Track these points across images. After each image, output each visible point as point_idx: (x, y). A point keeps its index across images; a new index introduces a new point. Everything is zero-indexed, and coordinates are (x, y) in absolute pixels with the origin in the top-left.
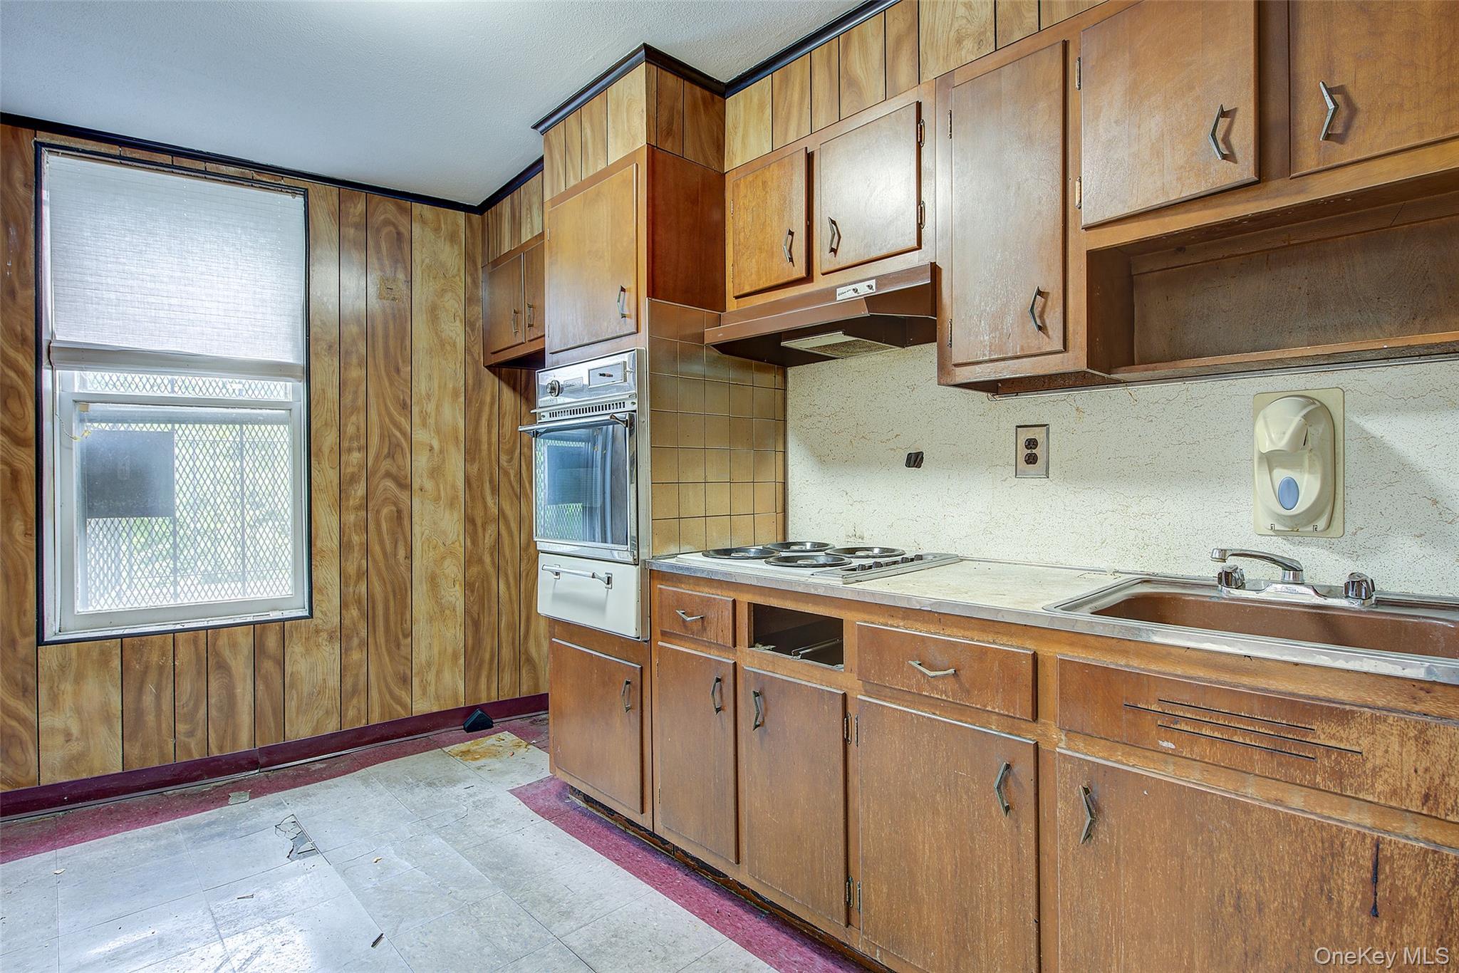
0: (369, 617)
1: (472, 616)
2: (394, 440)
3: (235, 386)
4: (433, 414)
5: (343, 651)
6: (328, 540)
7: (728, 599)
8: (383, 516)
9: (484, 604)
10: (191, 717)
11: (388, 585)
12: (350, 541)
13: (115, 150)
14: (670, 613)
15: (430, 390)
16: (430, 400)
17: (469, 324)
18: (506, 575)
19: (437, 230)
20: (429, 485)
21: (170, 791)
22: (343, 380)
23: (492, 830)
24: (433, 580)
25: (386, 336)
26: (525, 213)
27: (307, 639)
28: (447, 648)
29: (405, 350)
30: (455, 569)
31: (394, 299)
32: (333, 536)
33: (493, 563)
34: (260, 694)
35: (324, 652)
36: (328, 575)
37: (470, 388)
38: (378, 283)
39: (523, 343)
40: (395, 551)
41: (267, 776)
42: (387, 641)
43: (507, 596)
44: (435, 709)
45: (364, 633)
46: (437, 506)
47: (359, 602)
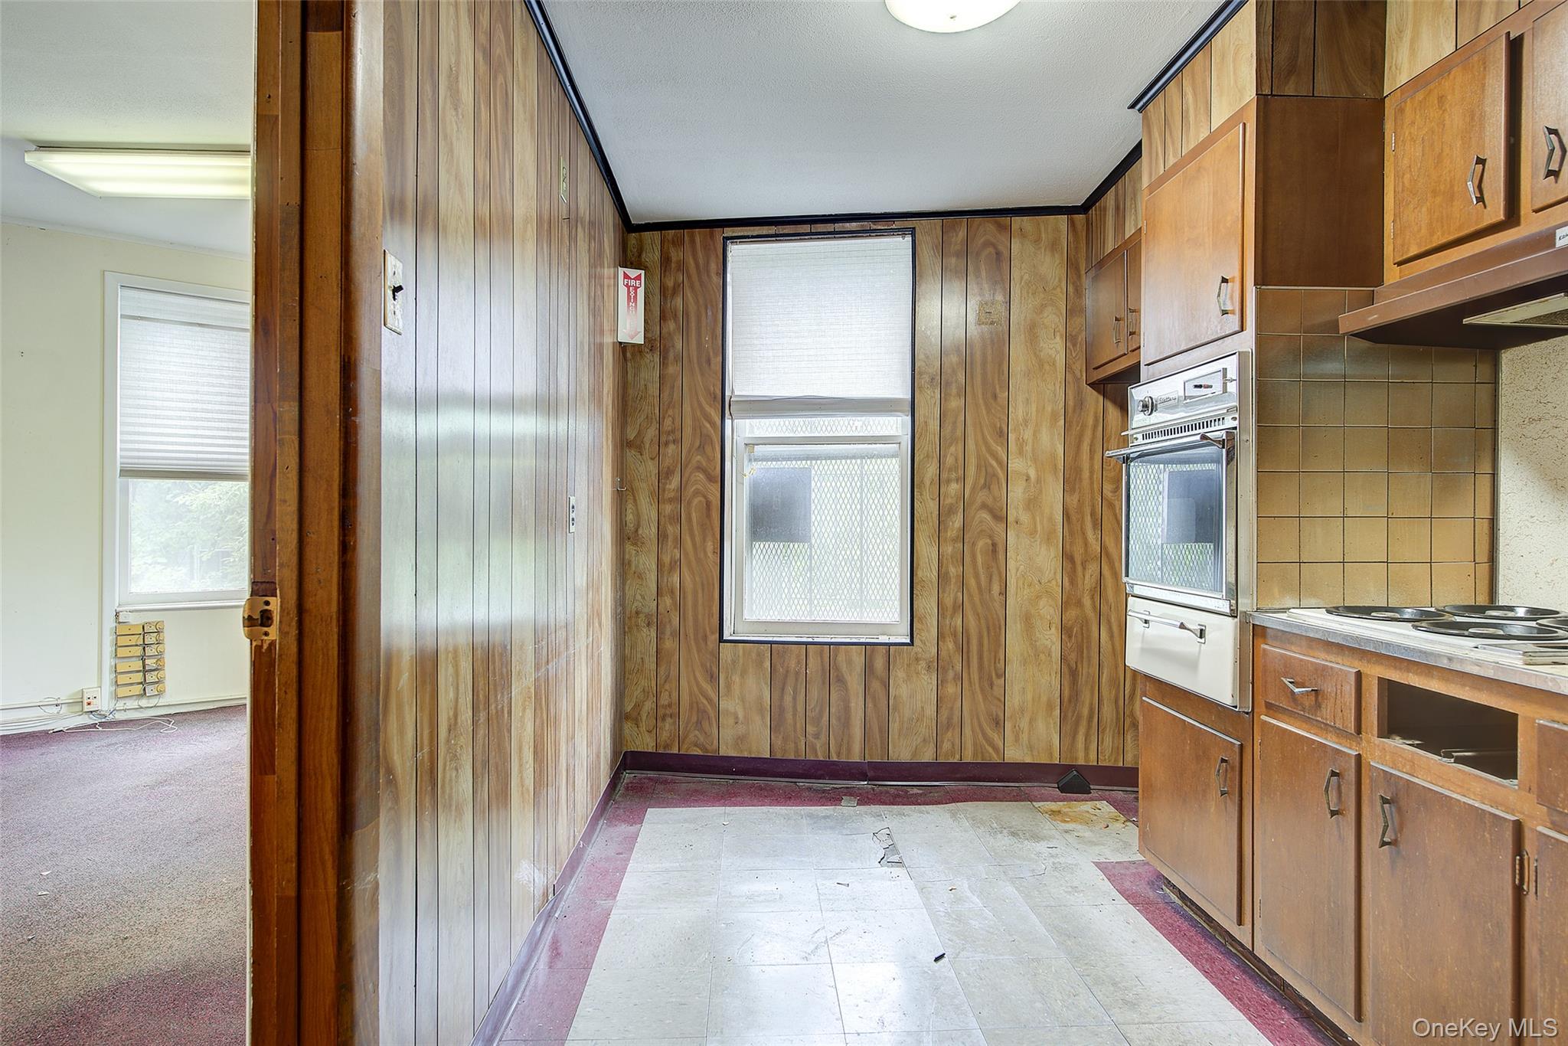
0: (963, 650)
1: (1069, 665)
2: (990, 470)
3: (856, 423)
4: (1030, 441)
5: (939, 682)
6: (928, 572)
7: (1351, 670)
8: (979, 550)
9: (1083, 652)
10: (817, 722)
11: (983, 621)
12: (947, 573)
13: (772, 230)
14: (1275, 680)
15: (1027, 414)
16: (1027, 426)
17: (1070, 339)
18: (1109, 622)
19: (1037, 241)
20: (1025, 518)
21: (803, 783)
22: (944, 411)
23: (1068, 897)
24: (1027, 620)
25: (984, 363)
26: (1129, 204)
27: (909, 665)
28: (1042, 695)
29: (1003, 374)
30: (1052, 611)
31: (992, 323)
32: (933, 567)
33: (1094, 607)
34: (868, 711)
35: (923, 681)
36: (928, 605)
37: (1070, 410)
38: (977, 309)
39: (1125, 354)
40: (990, 586)
41: (873, 789)
42: (980, 678)
43: (1110, 647)
44: (1028, 760)
45: (959, 667)
46: (1032, 540)
47: (955, 635)
